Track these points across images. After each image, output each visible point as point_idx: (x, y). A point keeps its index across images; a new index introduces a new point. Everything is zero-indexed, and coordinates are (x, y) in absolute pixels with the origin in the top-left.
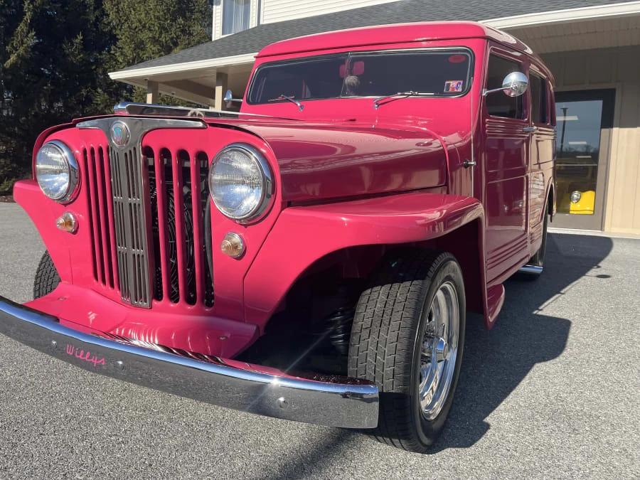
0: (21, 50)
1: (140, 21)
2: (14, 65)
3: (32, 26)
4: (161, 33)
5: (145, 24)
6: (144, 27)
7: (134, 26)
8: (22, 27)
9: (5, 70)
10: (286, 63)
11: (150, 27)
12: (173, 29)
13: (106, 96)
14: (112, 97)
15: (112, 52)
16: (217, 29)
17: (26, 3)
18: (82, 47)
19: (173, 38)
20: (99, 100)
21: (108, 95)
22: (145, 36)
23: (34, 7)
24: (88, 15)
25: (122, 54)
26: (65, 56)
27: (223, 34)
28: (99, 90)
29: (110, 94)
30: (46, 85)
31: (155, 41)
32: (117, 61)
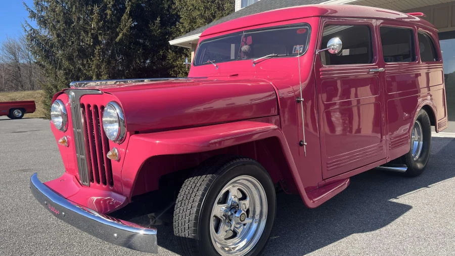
0: (125, 31)
1: (193, 5)
2: (121, 40)
3: (130, 15)
4: (205, 12)
5: (196, 6)
6: (195, 8)
7: (189, 8)
8: (125, 16)
9: (116, 43)
10: (214, 39)
11: (199, 8)
12: (212, 8)
13: (174, 54)
14: (177, 54)
15: (177, 26)
16: (238, 4)
17: (127, 2)
18: (160, 25)
19: (212, 13)
20: (170, 56)
21: (175, 53)
22: (196, 14)
23: (132, 3)
24: (164, 4)
25: (183, 27)
26: (151, 31)
27: (242, 7)
28: (169, 51)
29: (176, 52)
30: (139, 50)
31: (202, 16)
32: (180, 31)
